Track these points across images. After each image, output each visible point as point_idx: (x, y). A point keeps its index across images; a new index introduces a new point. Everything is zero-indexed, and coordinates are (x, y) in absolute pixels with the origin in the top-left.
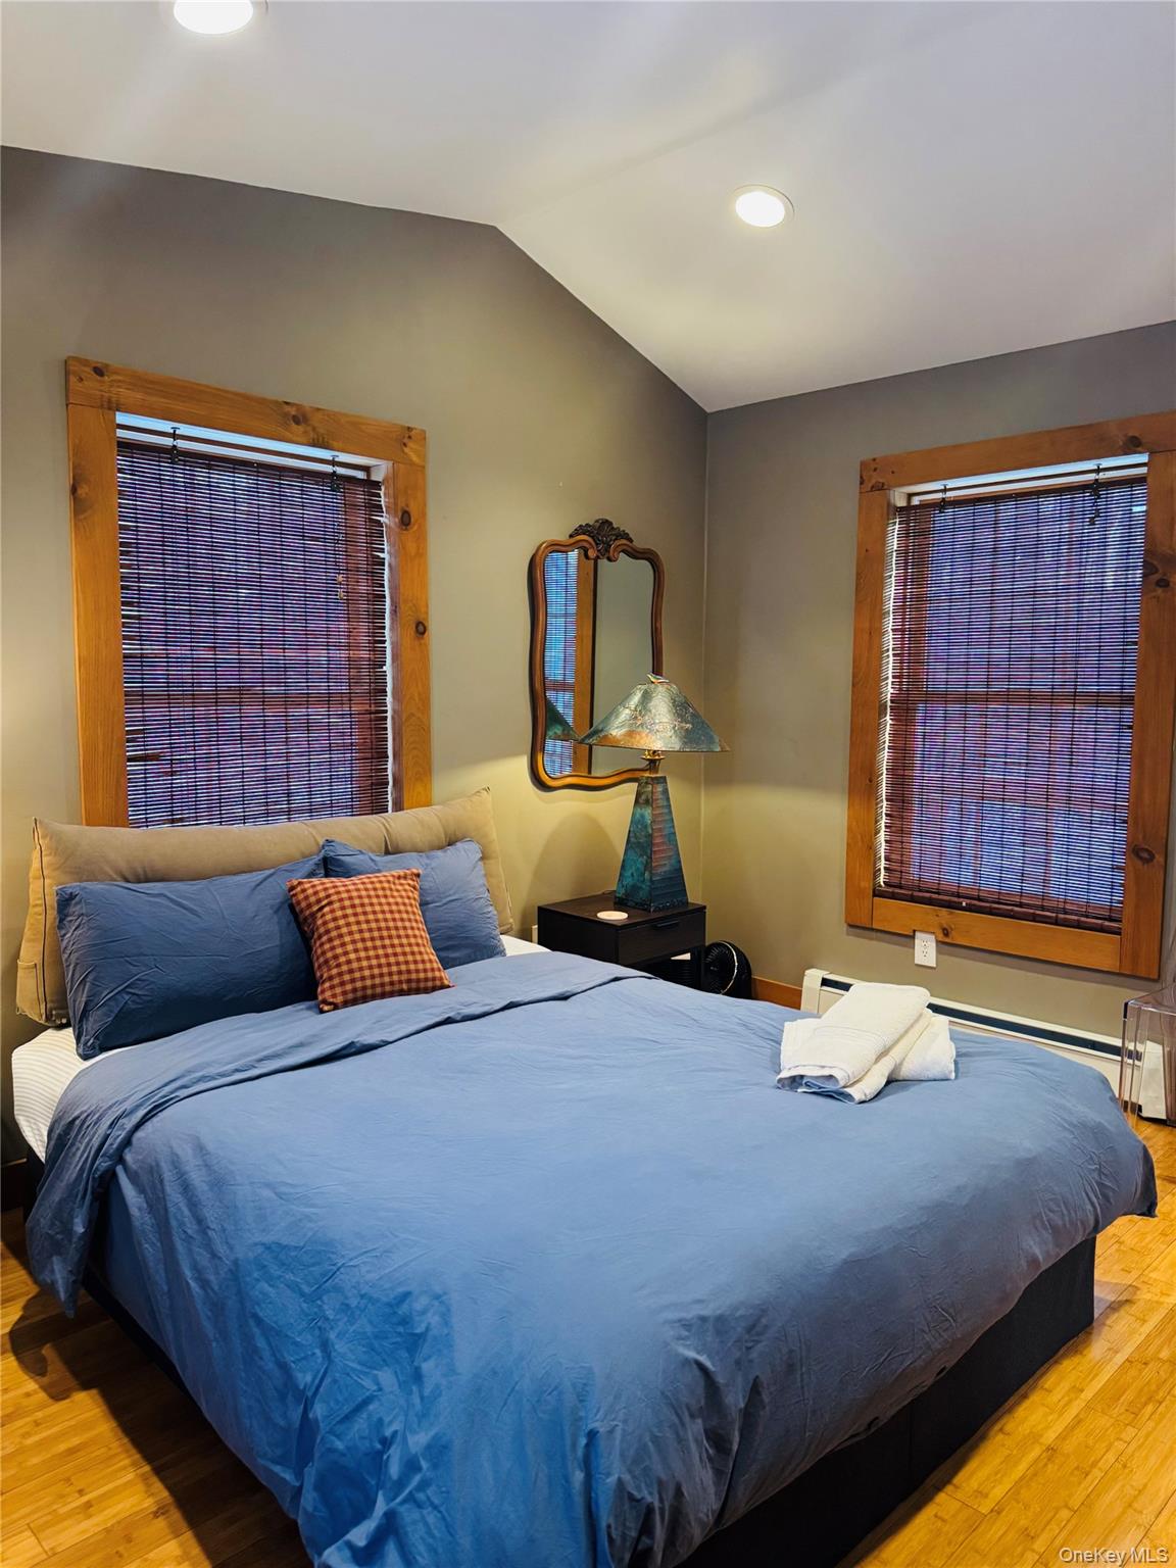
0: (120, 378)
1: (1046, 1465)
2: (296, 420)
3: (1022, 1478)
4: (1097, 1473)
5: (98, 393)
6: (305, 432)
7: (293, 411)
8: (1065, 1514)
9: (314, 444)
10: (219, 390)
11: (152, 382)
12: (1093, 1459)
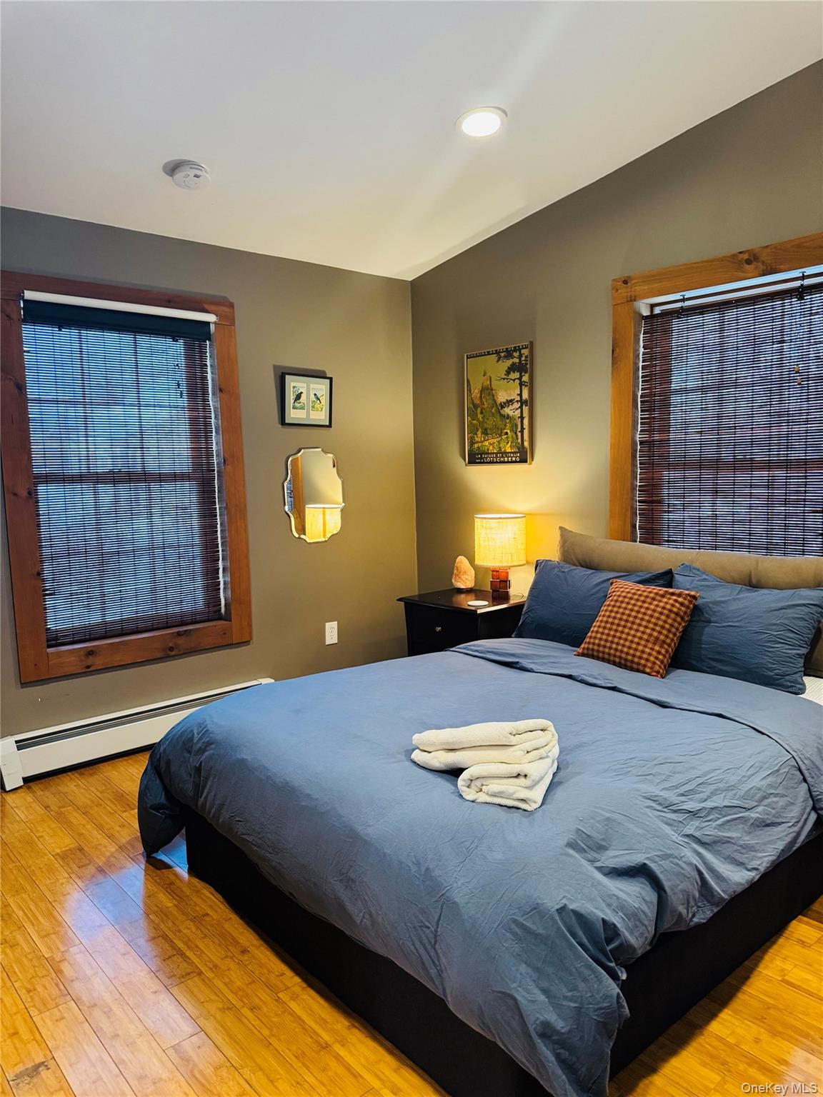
0: (636, 281)
1: (312, 1038)
2: (748, 262)
3: (303, 1021)
4: (297, 1064)
5: (625, 294)
6: (756, 268)
7: (746, 256)
8: (266, 1032)
9: (764, 274)
10: (691, 264)
11: (653, 276)
12: (311, 1067)
